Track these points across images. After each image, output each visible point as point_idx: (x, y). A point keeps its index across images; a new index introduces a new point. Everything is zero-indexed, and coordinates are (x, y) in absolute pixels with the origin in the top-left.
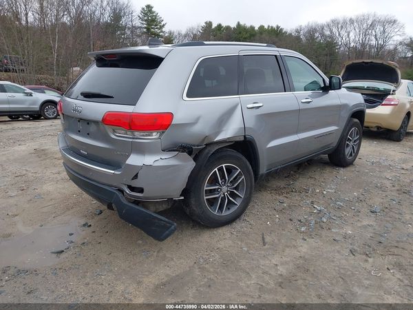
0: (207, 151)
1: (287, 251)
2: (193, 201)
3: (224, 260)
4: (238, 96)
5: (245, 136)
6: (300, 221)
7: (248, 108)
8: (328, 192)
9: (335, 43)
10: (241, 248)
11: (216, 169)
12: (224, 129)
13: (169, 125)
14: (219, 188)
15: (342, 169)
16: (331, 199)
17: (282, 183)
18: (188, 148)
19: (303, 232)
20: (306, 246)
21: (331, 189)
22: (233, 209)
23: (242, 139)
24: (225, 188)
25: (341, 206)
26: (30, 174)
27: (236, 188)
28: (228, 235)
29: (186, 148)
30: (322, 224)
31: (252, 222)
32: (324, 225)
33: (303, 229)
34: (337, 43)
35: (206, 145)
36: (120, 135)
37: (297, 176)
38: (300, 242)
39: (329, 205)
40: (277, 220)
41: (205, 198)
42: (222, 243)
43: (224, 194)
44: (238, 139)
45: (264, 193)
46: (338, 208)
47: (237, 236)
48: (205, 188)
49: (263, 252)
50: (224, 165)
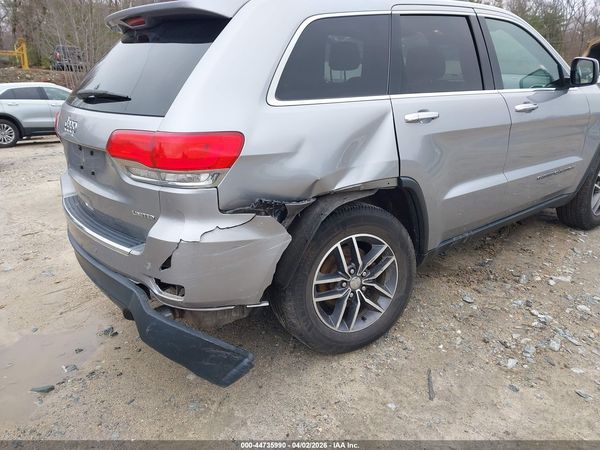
0: (318, 209)
1: (479, 414)
2: (290, 306)
3: (348, 432)
4: (387, 97)
5: (399, 179)
6: (504, 344)
7: (408, 122)
8: (558, 282)
9: (560, 17)
10: (384, 404)
11: (338, 245)
12: (355, 164)
13: (236, 158)
14: (343, 281)
15: (582, 233)
16: (566, 297)
17: (468, 262)
18: (277, 206)
19: (511, 371)
20: (516, 404)
21: (564, 274)
22: (372, 319)
23: (394, 184)
24: (355, 282)
25: (586, 314)
26: (47, 232)
27: (379, 281)
28: (359, 373)
29: (270, 205)
30: (551, 354)
31: (409, 344)
32: (556, 359)
33: (511, 363)
34: (562, 15)
35: (318, 197)
36: (139, 177)
37: (498, 246)
38: (505, 395)
39: (563, 310)
40: (459, 340)
41: (315, 300)
42: (346, 389)
43: (353, 292)
44: (384, 185)
45: (436, 281)
46: (582, 319)
47: (378, 375)
48: (315, 282)
49: (428, 416)
50: (354, 237)
